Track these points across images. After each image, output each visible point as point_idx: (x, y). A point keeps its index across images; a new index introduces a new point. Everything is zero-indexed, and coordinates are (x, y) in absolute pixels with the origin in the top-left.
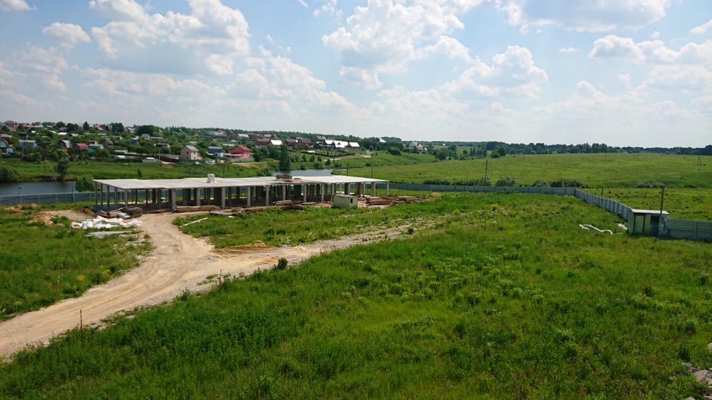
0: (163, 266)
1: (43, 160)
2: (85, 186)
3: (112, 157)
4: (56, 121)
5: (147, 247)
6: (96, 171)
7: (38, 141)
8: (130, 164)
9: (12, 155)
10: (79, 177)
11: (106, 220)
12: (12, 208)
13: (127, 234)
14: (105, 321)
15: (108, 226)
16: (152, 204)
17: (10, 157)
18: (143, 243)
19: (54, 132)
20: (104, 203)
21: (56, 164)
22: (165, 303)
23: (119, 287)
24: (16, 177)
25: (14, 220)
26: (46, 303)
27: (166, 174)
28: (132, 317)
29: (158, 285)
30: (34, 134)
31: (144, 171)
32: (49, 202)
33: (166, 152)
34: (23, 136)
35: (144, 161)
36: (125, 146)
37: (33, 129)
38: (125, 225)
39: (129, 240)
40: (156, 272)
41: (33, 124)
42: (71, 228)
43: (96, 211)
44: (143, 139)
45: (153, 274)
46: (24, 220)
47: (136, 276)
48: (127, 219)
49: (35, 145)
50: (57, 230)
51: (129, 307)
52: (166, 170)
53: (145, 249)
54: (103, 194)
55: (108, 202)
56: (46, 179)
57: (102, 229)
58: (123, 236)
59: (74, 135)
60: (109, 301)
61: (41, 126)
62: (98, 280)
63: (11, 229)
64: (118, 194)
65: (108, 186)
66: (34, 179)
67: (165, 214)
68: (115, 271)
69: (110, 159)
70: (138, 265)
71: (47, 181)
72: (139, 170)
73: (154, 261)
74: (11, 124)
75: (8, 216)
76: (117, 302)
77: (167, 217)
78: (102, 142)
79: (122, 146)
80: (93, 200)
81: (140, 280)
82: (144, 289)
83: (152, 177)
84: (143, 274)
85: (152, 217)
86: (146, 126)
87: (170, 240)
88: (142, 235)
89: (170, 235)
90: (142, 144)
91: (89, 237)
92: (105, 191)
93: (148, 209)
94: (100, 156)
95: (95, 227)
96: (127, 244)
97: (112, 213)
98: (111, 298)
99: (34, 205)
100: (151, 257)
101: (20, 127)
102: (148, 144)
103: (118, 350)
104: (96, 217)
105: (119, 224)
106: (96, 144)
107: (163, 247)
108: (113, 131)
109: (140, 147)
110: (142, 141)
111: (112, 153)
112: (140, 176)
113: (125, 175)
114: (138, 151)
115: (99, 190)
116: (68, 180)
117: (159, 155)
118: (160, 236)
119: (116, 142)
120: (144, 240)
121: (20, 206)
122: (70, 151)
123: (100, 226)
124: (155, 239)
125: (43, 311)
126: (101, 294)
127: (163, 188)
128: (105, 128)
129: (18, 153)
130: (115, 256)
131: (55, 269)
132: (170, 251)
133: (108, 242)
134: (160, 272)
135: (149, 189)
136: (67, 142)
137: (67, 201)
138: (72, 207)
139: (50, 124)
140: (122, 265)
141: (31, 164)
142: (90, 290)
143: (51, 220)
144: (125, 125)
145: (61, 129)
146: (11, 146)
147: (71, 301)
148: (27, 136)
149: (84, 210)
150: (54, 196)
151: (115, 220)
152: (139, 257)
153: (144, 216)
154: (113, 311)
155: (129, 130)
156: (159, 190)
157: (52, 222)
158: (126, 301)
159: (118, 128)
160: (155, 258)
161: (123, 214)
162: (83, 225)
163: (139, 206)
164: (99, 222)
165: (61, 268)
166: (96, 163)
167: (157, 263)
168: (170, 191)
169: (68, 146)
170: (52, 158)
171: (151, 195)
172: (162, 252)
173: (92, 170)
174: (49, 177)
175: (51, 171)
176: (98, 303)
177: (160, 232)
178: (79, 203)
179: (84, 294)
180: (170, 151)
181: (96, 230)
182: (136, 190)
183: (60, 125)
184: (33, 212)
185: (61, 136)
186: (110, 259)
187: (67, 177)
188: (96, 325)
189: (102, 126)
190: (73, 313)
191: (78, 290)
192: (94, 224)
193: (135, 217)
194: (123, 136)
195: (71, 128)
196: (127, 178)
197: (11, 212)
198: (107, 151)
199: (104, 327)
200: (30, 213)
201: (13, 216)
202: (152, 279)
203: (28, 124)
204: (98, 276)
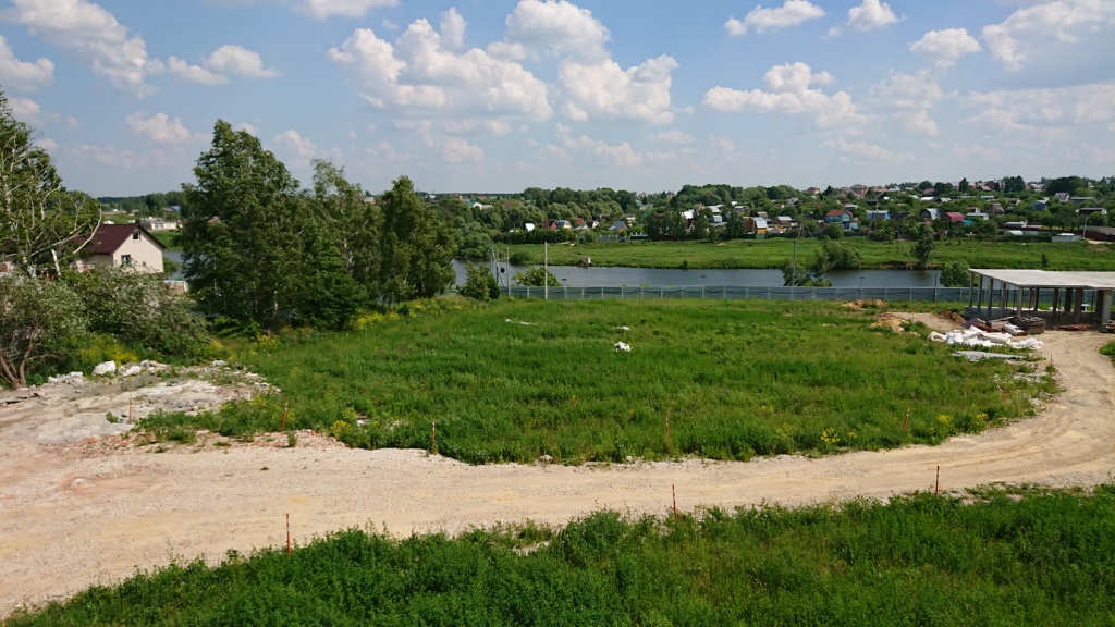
0: (1077, 424)
1: (896, 237)
2: (955, 278)
3: (1001, 233)
4: (919, 180)
5: (1050, 387)
6: (973, 255)
7: (892, 211)
8: (1030, 244)
9: (856, 232)
10: (949, 265)
11: (985, 334)
12: (851, 304)
13: (1018, 360)
14: (974, 493)
15: (987, 344)
16: (1064, 314)
17: (853, 235)
18: (1043, 378)
19: (915, 197)
20: (983, 307)
21: (915, 244)
22: (1079, 490)
23: (998, 443)
24: (857, 262)
25: (852, 321)
26: (888, 443)
27: (1093, 262)
28: (1017, 498)
29: (1066, 455)
30: (886, 202)
31: (1053, 256)
32: (901, 300)
33: (1099, 222)
34: (872, 205)
35: (1054, 239)
36: (1024, 214)
37: (885, 194)
38: (1014, 345)
39: (1021, 371)
40: (1064, 431)
41: (887, 187)
42: (930, 340)
43: (969, 319)
44: (1057, 201)
45: (1057, 435)
46: (864, 322)
47: (1028, 432)
48: (1018, 335)
49: (887, 217)
50: (908, 342)
51: (1014, 480)
52: (1095, 254)
53: (1046, 390)
54: (982, 292)
55: (990, 306)
56: (897, 266)
57: (976, 348)
58: (1009, 362)
59: (944, 200)
60: (982, 462)
61: (898, 189)
62: (966, 426)
63: (848, 333)
64: (1007, 293)
65: (992, 280)
66: (882, 266)
67: (1087, 334)
68: (994, 417)
69: (998, 237)
70: (1032, 414)
71: (899, 269)
72: (1044, 256)
73: (1062, 413)
74: (857, 189)
75: (845, 315)
76: (994, 467)
77: (1090, 340)
78: (987, 209)
79: (1019, 214)
80: (966, 301)
81: (1034, 440)
82: (1041, 457)
83: (1068, 268)
84: (1040, 430)
85: (1062, 337)
86: (1064, 178)
87: (1094, 381)
88: (1042, 366)
89: (1094, 372)
90: (1054, 211)
91: (956, 358)
92: (985, 286)
93: (1055, 322)
94: (982, 231)
95: (967, 342)
96: (1016, 377)
97: (995, 324)
98: (984, 459)
99: (879, 303)
100: (1057, 406)
101: (870, 192)
102: (1066, 210)
103: (991, 544)
104: (968, 328)
105: (1004, 343)
106: (977, 213)
107: (1080, 391)
108: (1006, 190)
109: (1049, 215)
110: (1054, 205)
111: (1001, 227)
112: (1045, 265)
113: (1020, 262)
114: (1045, 222)
115: (976, 285)
116: (929, 268)
117: (1085, 228)
118: (1075, 371)
119: (1009, 208)
120: (1045, 374)
121: (860, 302)
122: (936, 224)
123: (974, 342)
124: (1064, 376)
125: (883, 454)
126: (969, 449)
127: (1087, 287)
128: (994, 186)
129: (864, 228)
130: (996, 393)
131: (902, 397)
132: (1093, 400)
133: (984, 369)
134: (1071, 434)
135: (1061, 287)
136: (933, 211)
137: (926, 299)
138: (933, 309)
139: (910, 185)
140: (1006, 409)
141: (880, 245)
142: (953, 439)
143: (902, 325)
144: (1026, 180)
145: (926, 191)
146: (856, 219)
147: (923, 449)
148: (878, 205)
149: (950, 315)
150: (908, 291)
151: (999, 336)
152: (1036, 402)
153: (1048, 334)
154: (986, 480)
155: (1033, 188)
156: (1080, 290)
157: (902, 329)
158: (1010, 470)
159: (1014, 185)
160: (1063, 408)
161: (1013, 327)
162: (948, 337)
163: (1040, 315)
164: (972, 337)
165: (911, 398)
166: (975, 242)
167: (1066, 417)
168: (1101, 293)
169: (934, 217)
170: (910, 236)
171: (1063, 299)
172: (1077, 399)
173: (967, 254)
174: (902, 263)
175: (906, 255)
176: (964, 462)
177: (1076, 365)
178: (945, 304)
179: (943, 444)
180: (1106, 220)
181: (966, 347)
182: (1038, 288)
183: (925, 185)
184: (878, 311)
185: (926, 202)
186: (986, 396)
187: (928, 264)
188: (959, 496)
189: (988, 184)
190: (925, 467)
191: (935, 435)
192: (965, 339)
193: (1033, 334)
194: (1022, 199)
195: (941, 189)
196: (1023, 268)
197: (849, 310)
198: (994, 223)
199: (971, 502)
200: (872, 314)
201: (851, 316)
202: (1056, 443)
203: (880, 188)
204: (968, 419)
